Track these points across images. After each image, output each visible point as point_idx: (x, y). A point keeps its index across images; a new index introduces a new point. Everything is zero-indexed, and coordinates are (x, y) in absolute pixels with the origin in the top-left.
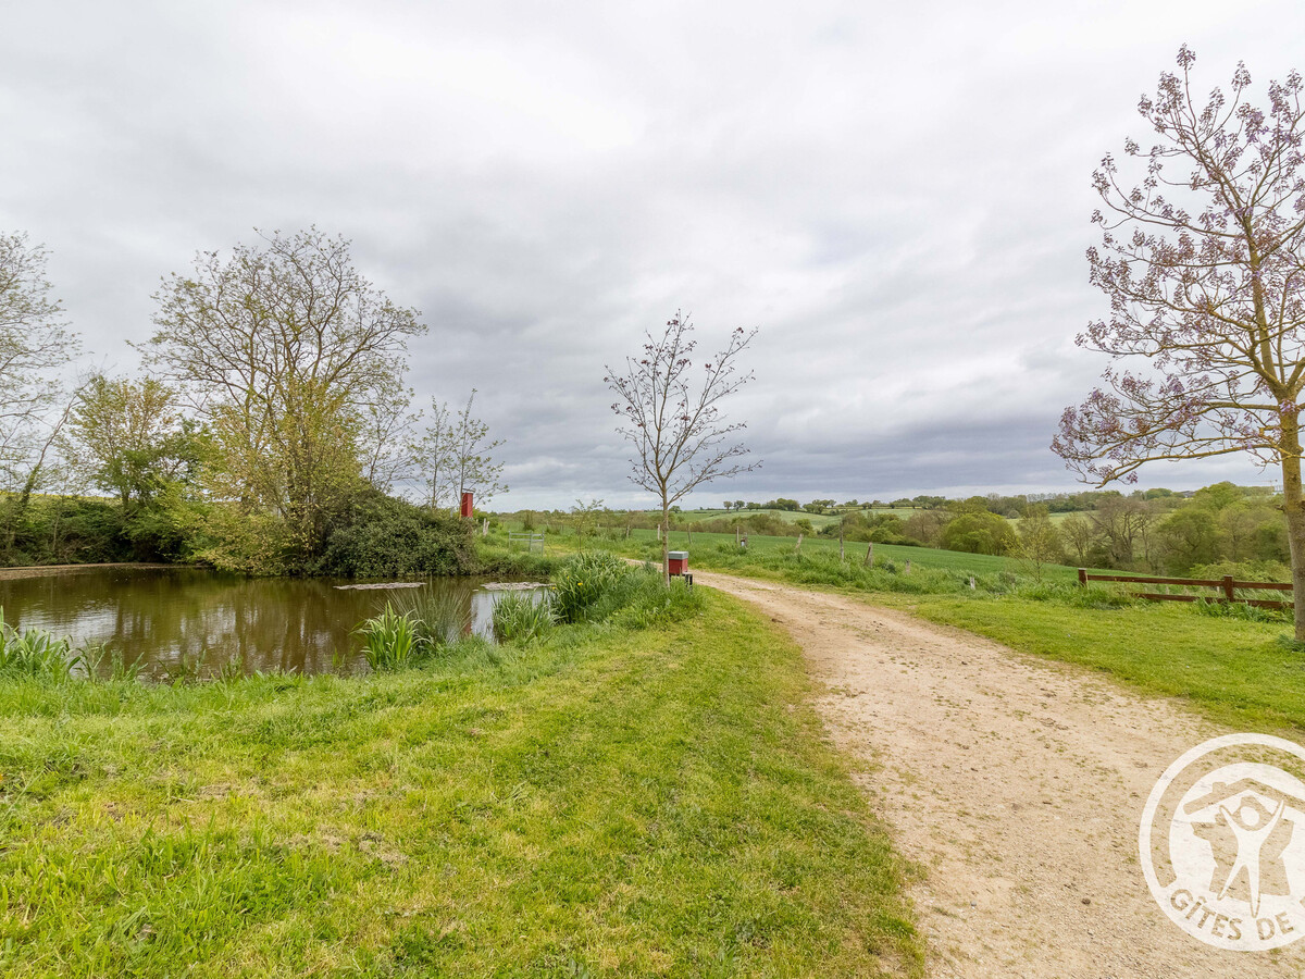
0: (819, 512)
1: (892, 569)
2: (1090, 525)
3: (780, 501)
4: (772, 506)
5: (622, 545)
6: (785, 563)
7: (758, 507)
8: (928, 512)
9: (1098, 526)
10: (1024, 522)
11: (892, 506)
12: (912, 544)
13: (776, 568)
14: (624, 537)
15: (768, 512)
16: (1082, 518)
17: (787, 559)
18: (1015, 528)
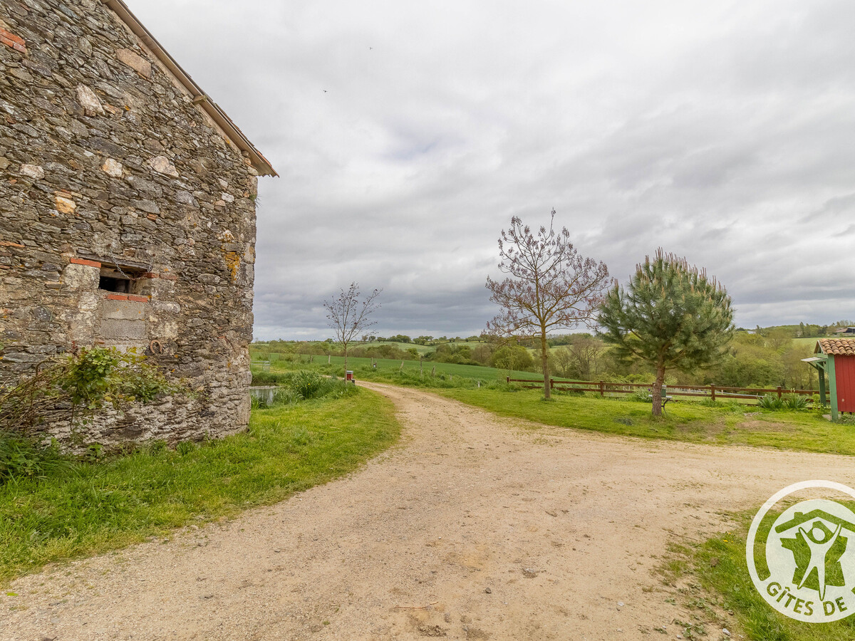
0: (423, 343)
1: (443, 378)
2: (569, 354)
3: (399, 336)
4: (393, 340)
5: (308, 366)
6: (394, 376)
7: (384, 340)
8: (486, 344)
9: (574, 354)
10: (536, 351)
11: (467, 341)
12: (475, 364)
13: (390, 378)
14: (309, 362)
15: (390, 344)
16: (565, 349)
17: (396, 373)
18: (531, 355)
